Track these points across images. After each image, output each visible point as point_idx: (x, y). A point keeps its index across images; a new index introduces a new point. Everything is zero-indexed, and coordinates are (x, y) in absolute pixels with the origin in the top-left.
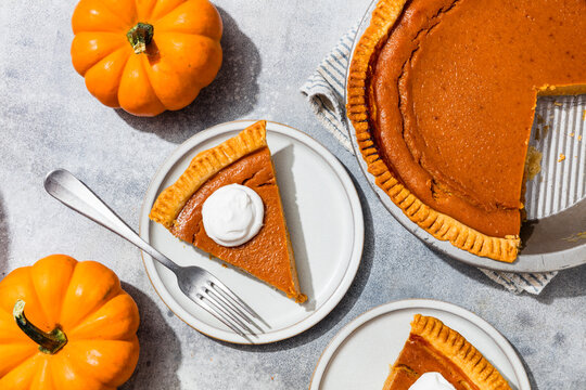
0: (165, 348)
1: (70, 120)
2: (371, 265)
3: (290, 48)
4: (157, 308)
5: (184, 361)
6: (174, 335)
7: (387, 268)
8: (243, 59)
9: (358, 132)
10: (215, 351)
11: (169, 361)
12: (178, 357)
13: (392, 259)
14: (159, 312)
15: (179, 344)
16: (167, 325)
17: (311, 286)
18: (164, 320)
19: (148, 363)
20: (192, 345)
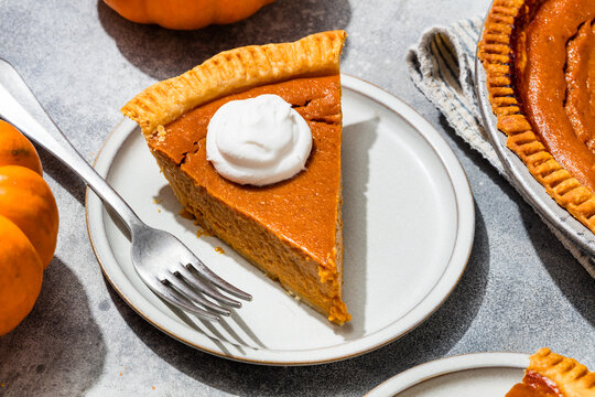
0: (78, 352)
1: (34, 30)
2: (473, 315)
3: (403, 17)
4: (84, 292)
5: (105, 380)
6: (100, 337)
7: (502, 325)
8: (326, 16)
9: (492, 75)
10: (164, 378)
11: (78, 372)
12: (97, 371)
13: (514, 315)
14: (85, 299)
15: (104, 352)
16: (92, 320)
17: (363, 311)
18: (89, 313)
19: (40, 369)
20: (125, 360)
